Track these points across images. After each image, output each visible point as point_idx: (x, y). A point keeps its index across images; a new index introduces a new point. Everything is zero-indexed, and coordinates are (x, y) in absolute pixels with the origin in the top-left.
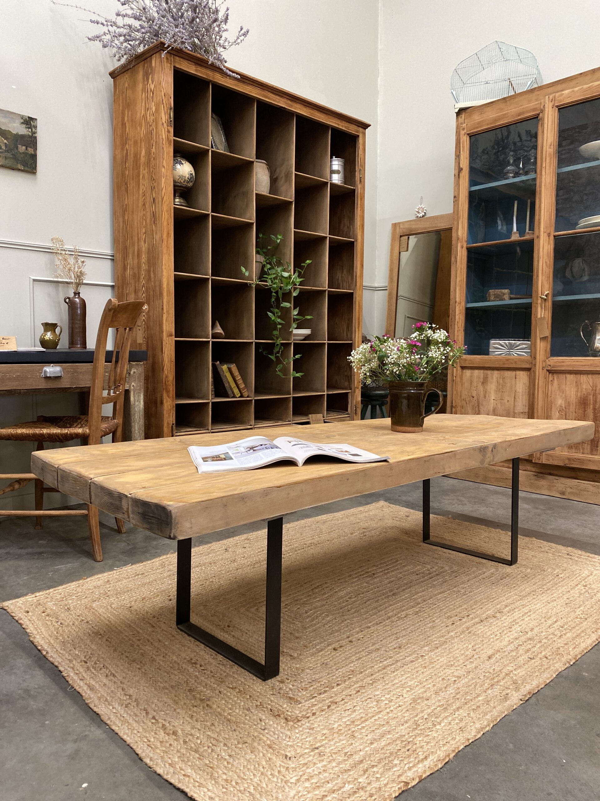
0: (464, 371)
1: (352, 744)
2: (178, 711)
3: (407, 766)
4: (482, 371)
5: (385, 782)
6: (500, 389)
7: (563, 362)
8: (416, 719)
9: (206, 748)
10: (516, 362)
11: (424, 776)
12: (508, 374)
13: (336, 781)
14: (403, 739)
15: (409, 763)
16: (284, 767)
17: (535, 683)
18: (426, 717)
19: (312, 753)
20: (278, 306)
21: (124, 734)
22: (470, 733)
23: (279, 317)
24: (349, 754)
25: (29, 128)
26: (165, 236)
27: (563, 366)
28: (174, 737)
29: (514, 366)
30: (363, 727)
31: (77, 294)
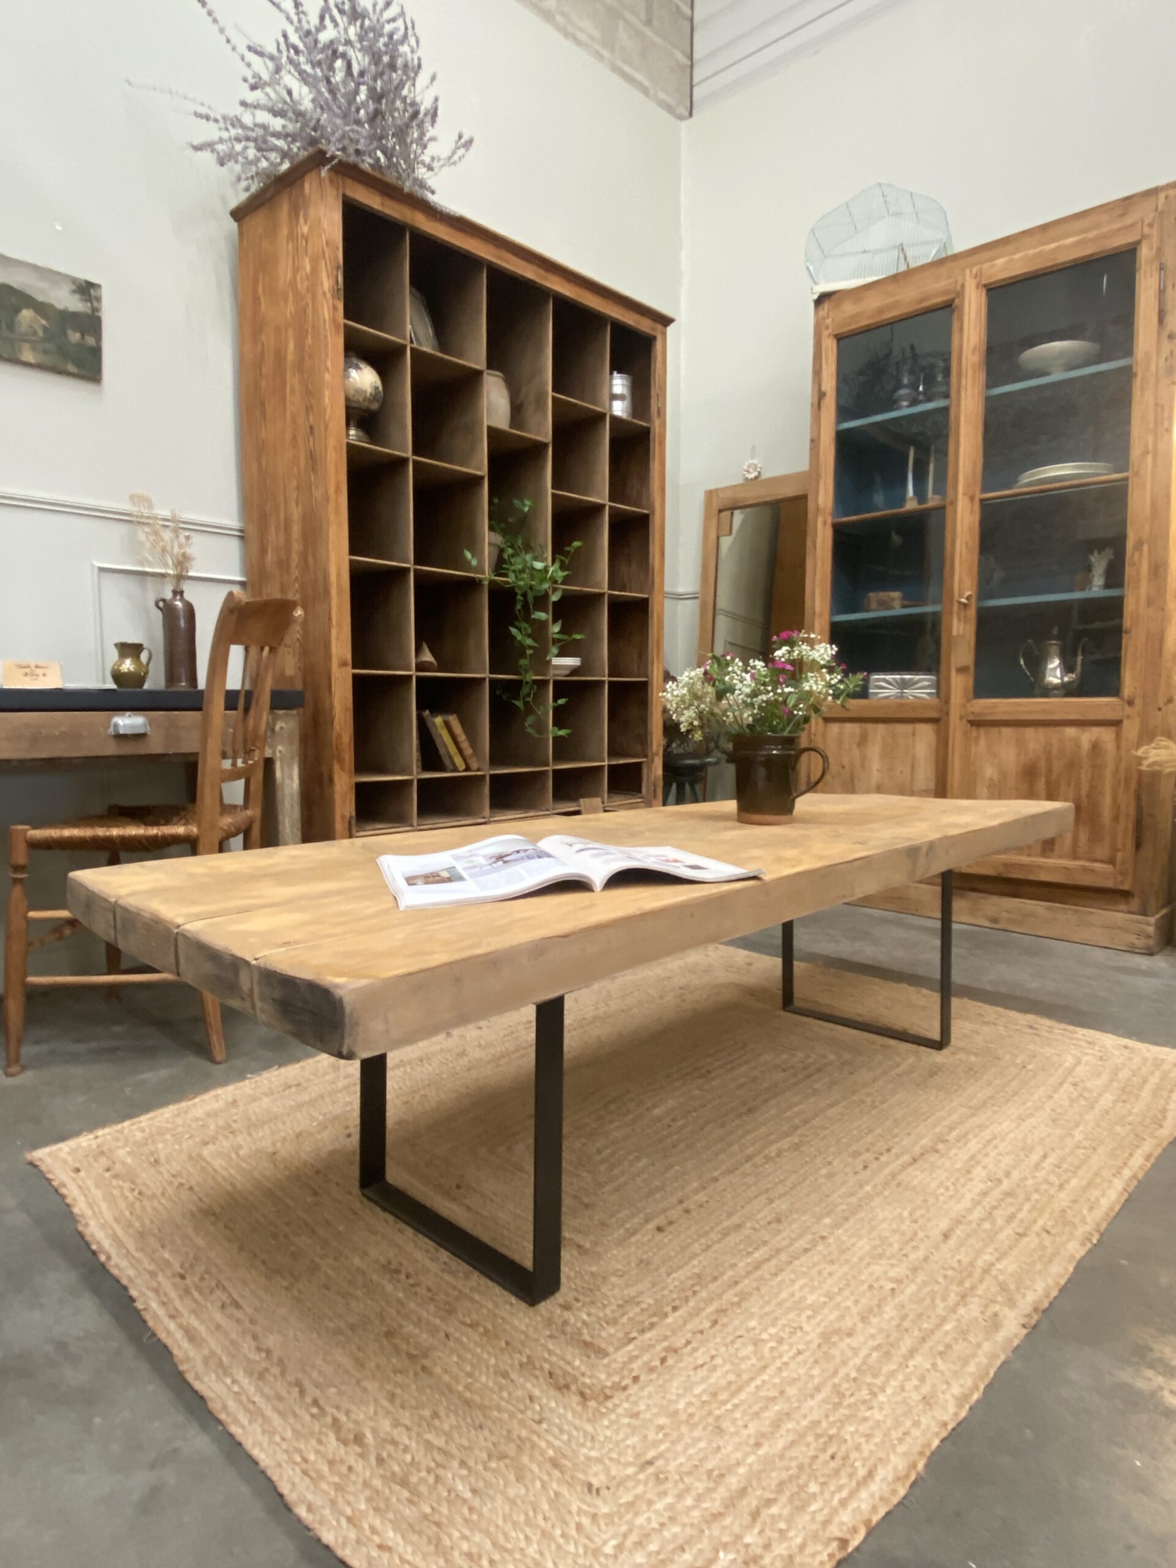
0: (829, 725)
1: (719, 1448)
2: (365, 1383)
3: (837, 1498)
4: (858, 725)
5: (799, 1540)
7: (996, 707)
8: (836, 1381)
9: (423, 1474)
10: (912, 710)
11: (875, 1519)
12: (901, 728)
13: (699, 1546)
14: (819, 1431)
15: (840, 1488)
16: (586, 1513)
17: (1040, 1286)
18: (853, 1374)
19: (642, 1476)
20: (527, 619)
21: (254, 1445)
22: (945, 1408)
23: (529, 636)
24: (715, 1473)
25: (86, 301)
26: (332, 491)
27: (995, 713)
28: (358, 1449)
29: (910, 715)
30: (736, 1406)
31: (178, 593)
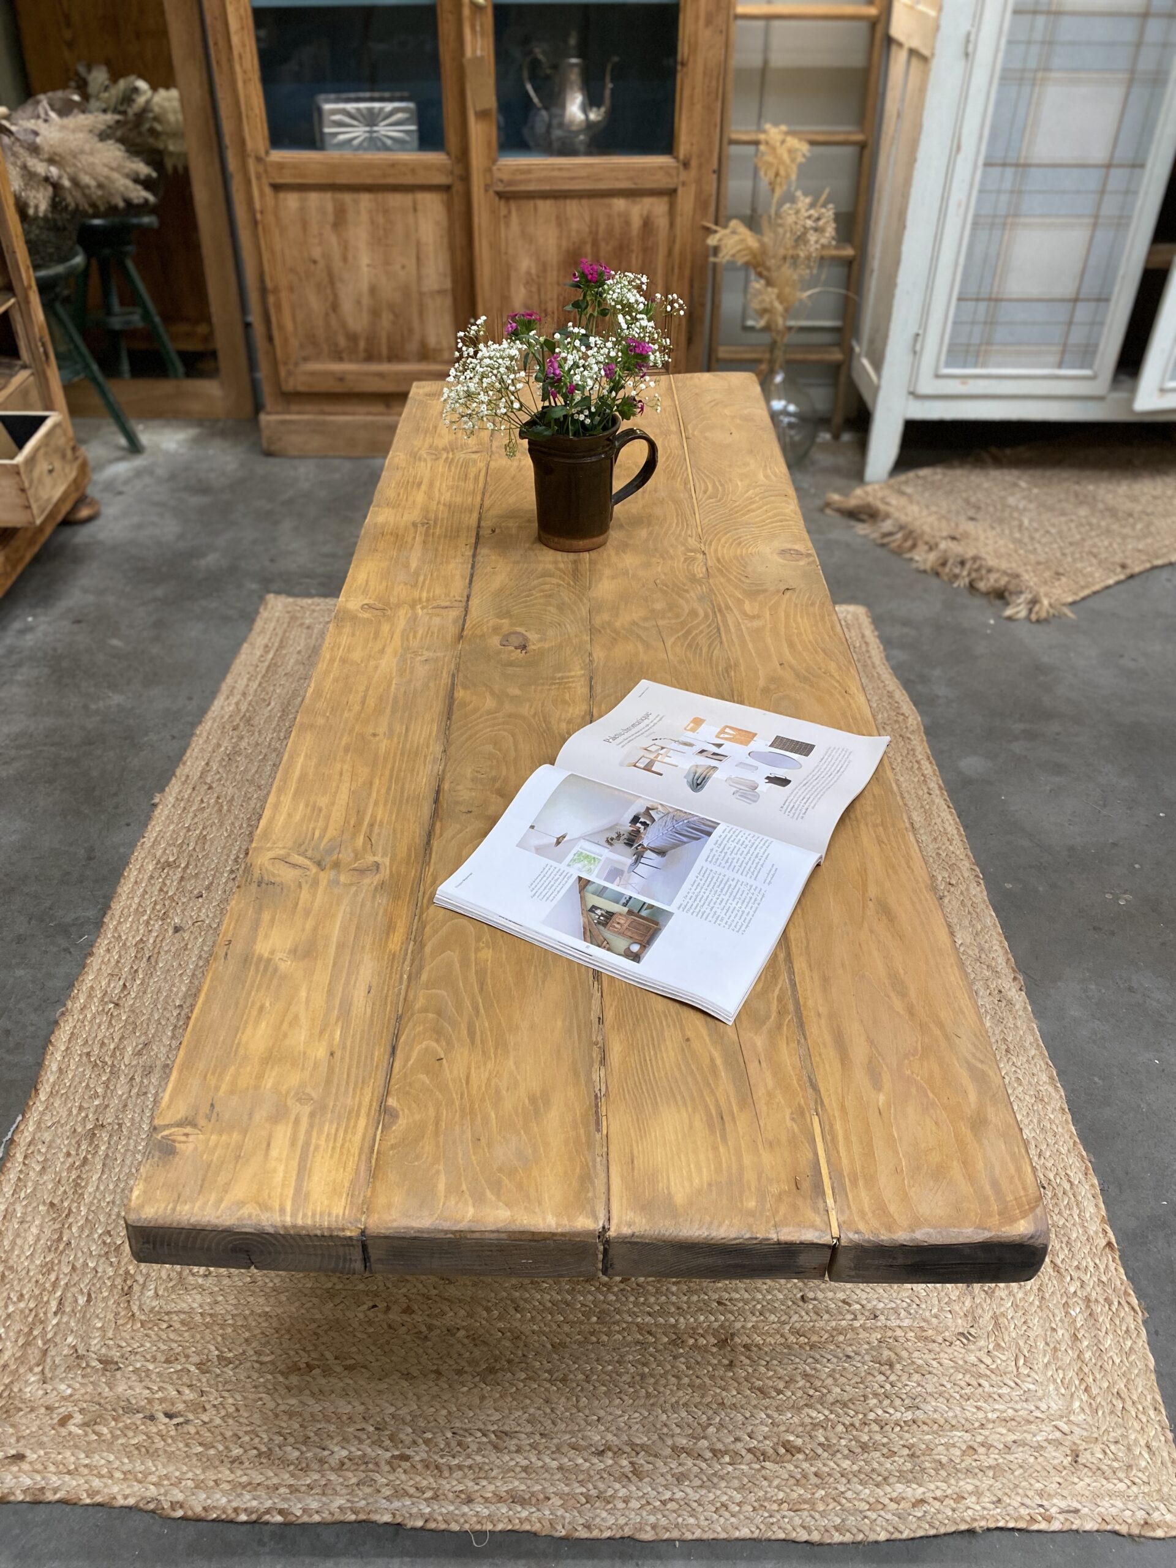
0: (282, 195)
2: (726, 1401)
3: (1075, 1217)
4: (328, 195)
6: (381, 239)
7: (529, 171)
9: (865, 1429)
10: (413, 171)
11: (1103, 1213)
12: (396, 200)
13: (1058, 1319)
15: (1069, 1206)
17: (995, 944)
22: (1051, 1097)
27: (529, 181)
29: (409, 180)
